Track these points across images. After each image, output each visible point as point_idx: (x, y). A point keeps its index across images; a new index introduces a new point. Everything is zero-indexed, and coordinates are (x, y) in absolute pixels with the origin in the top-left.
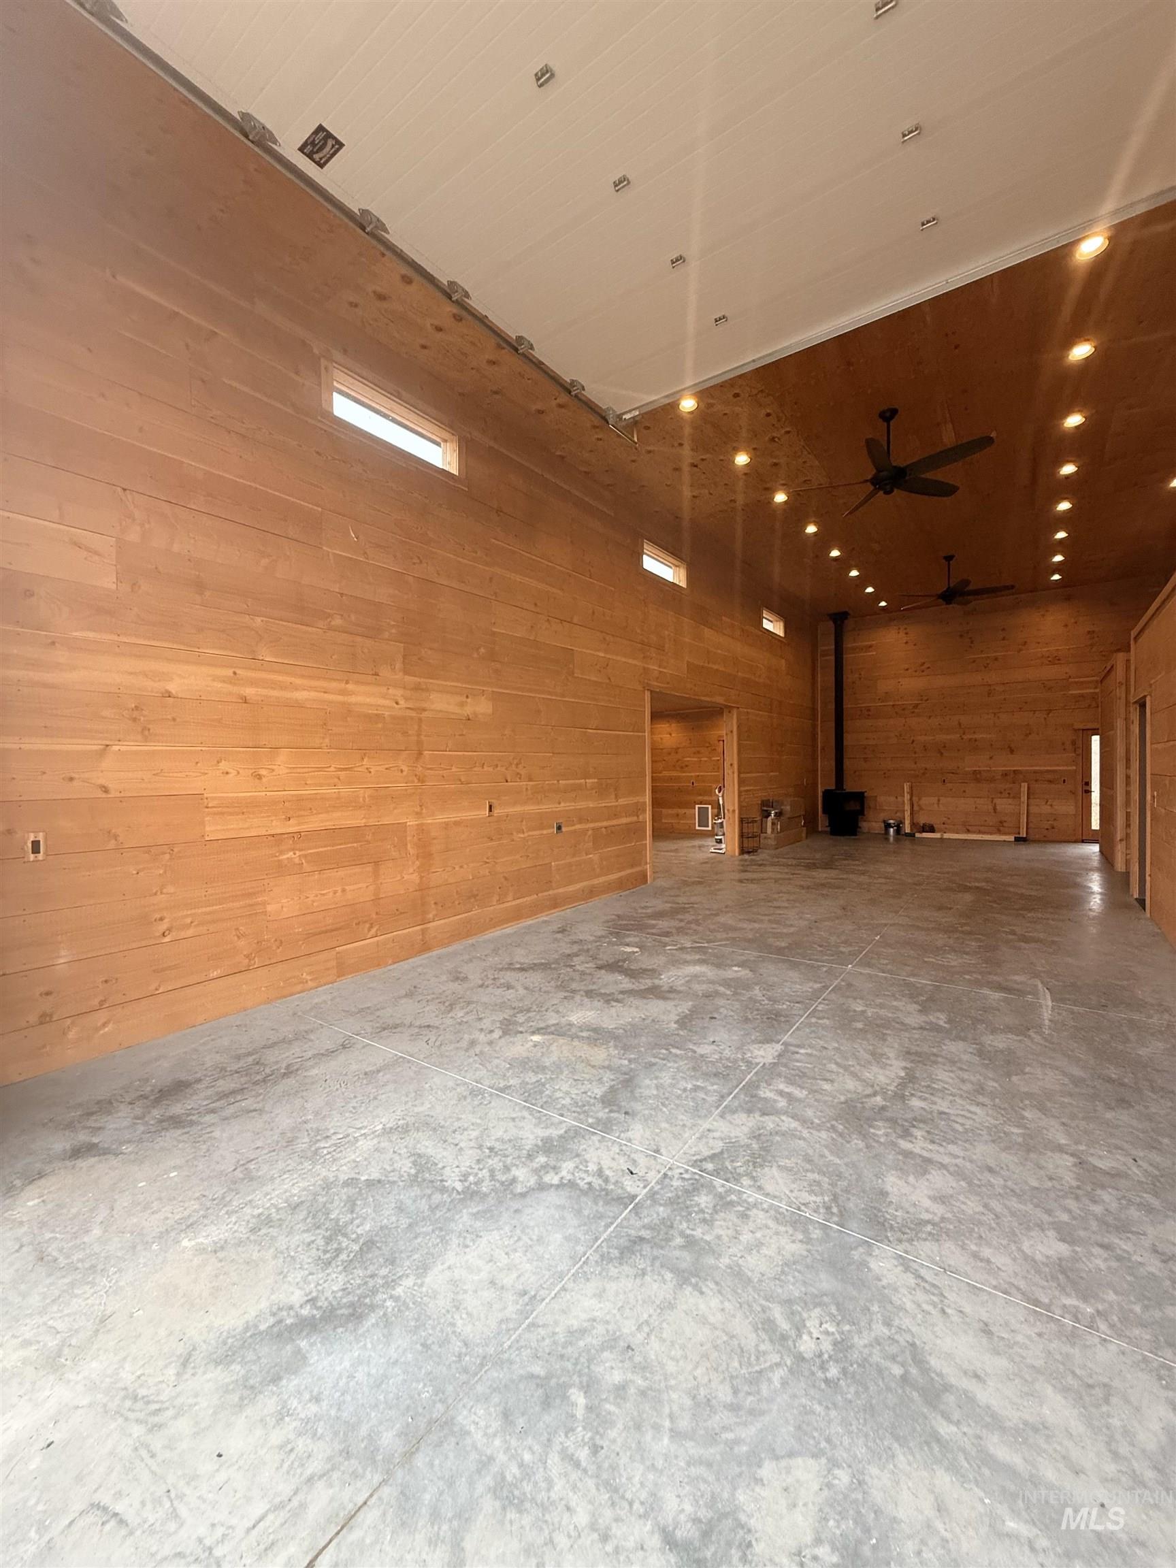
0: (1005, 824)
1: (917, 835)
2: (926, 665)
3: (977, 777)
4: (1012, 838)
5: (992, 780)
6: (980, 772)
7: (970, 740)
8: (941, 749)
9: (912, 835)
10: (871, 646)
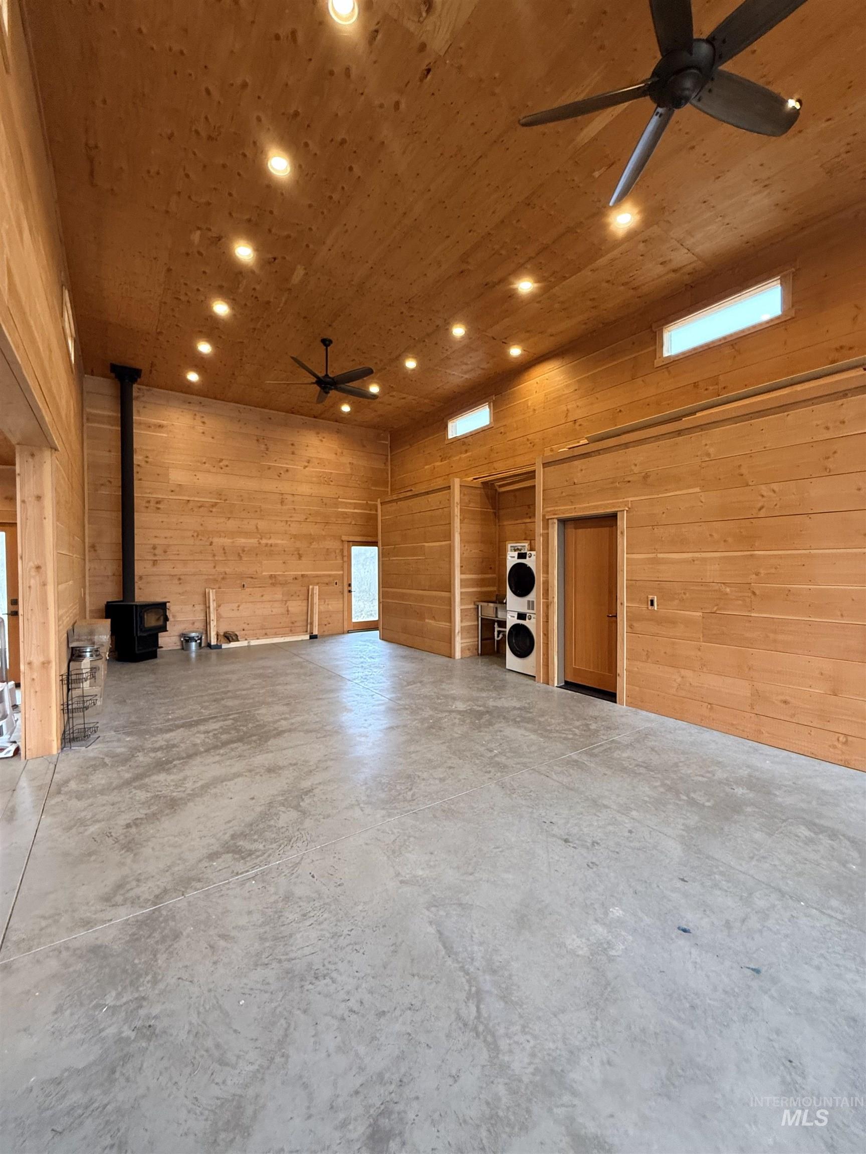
0: (296, 624)
1: (224, 646)
2: (225, 463)
3: (274, 581)
4: (307, 637)
5: (286, 583)
6: (275, 576)
7: (267, 545)
8: (241, 553)
9: (218, 647)
10: (161, 426)
